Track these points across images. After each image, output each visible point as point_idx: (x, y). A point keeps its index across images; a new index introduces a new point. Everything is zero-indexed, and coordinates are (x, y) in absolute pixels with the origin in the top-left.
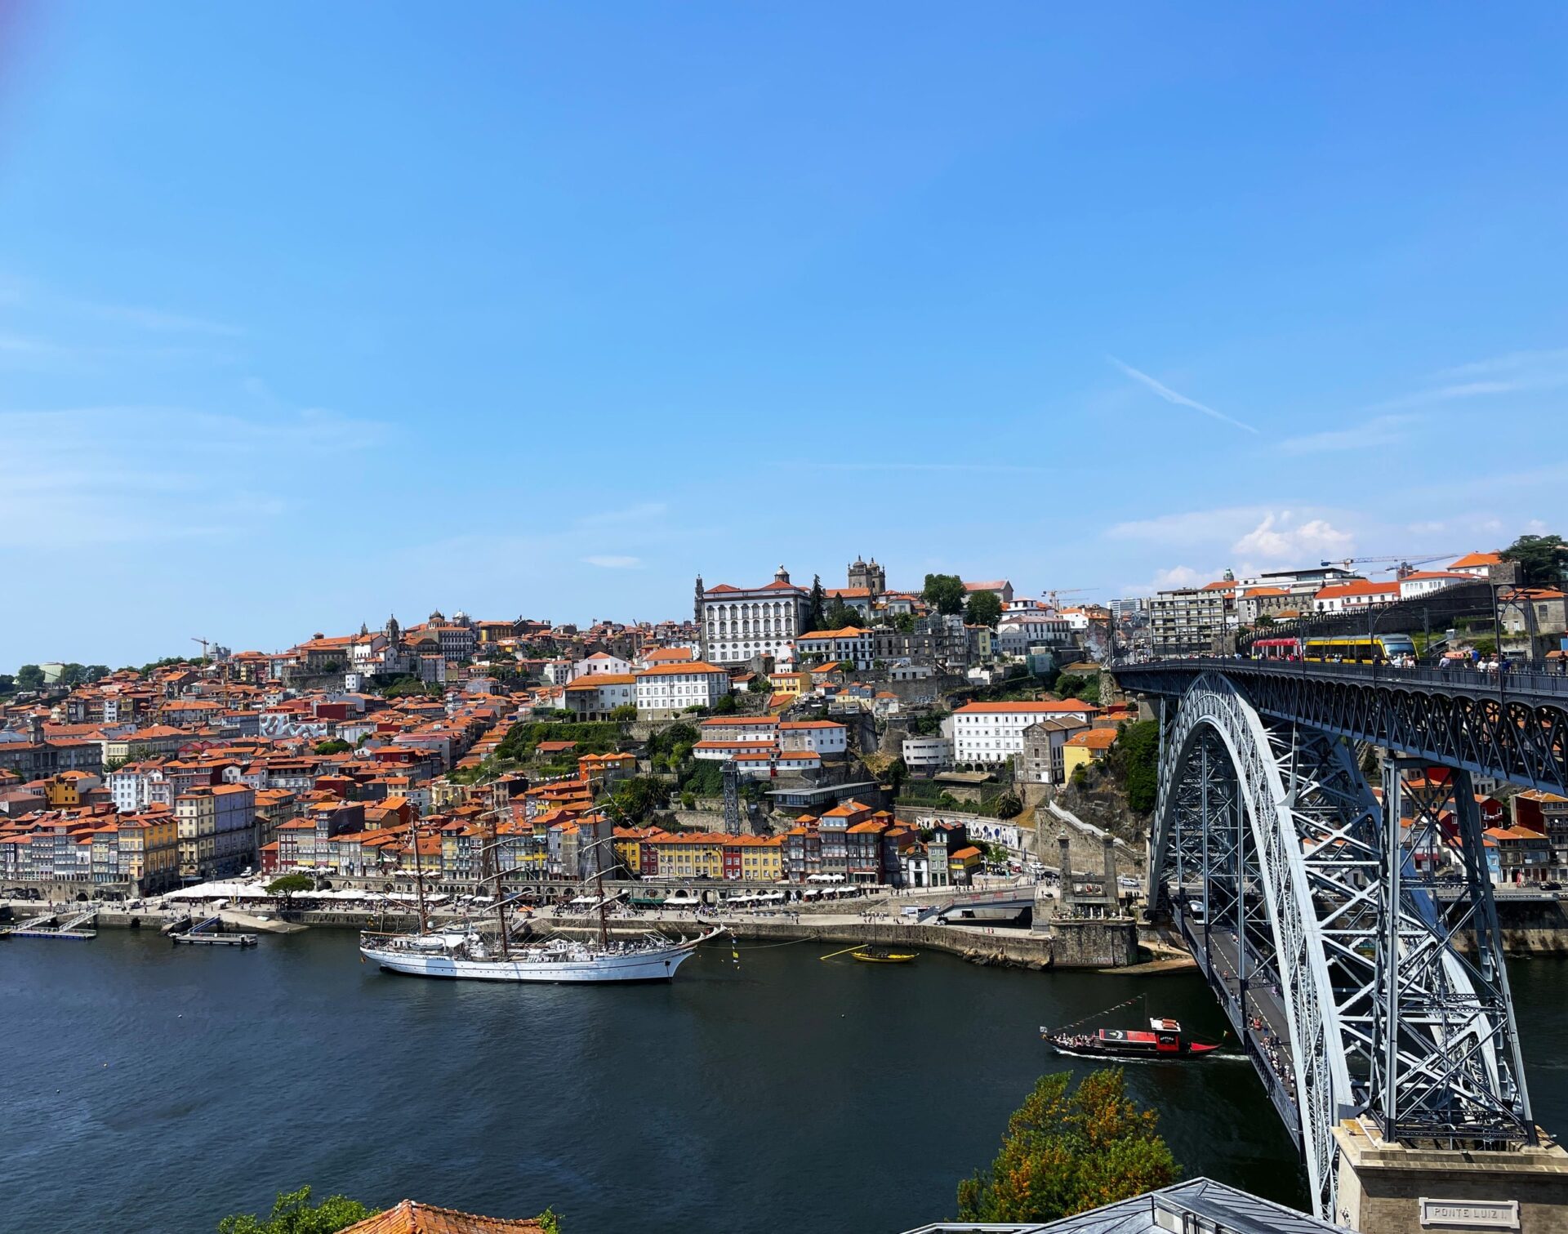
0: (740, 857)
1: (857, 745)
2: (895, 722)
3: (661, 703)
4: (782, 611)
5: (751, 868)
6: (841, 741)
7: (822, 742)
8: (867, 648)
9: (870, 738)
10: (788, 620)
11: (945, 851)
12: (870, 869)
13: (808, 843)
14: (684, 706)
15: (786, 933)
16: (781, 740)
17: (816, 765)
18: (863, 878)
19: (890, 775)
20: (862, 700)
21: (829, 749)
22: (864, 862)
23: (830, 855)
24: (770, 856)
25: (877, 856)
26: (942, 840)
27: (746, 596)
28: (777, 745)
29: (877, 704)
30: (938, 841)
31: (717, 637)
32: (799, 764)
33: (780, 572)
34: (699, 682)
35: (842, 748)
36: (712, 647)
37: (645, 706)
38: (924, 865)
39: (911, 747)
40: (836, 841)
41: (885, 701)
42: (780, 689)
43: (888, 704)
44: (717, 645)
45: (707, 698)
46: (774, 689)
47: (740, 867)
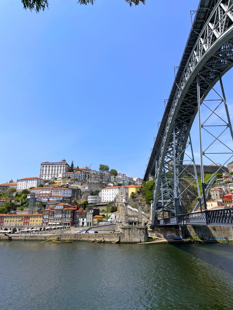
0: (29, 219)
1: (75, 197)
2: (87, 192)
3: (23, 187)
4: (62, 168)
5: (32, 223)
6: (70, 194)
7: (64, 193)
8: (82, 176)
9: (79, 196)
10: (63, 170)
11: (92, 215)
12: (68, 221)
13: (50, 213)
14: (30, 187)
15: (35, 238)
16: (53, 192)
17: (61, 199)
18: (66, 224)
19: (83, 205)
20: (78, 186)
21: (66, 195)
22: (67, 219)
23: (57, 217)
24: (39, 219)
25: (71, 217)
26: (91, 212)
27: (53, 164)
28: (51, 194)
29: (82, 187)
30: (90, 212)
31: (44, 174)
32: (56, 198)
33: (63, 159)
34: (35, 181)
35: (70, 196)
36: (42, 176)
37: (19, 189)
38: (85, 219)
39: (90, 198)
40: (59, 212)
41: (84, 186)
42: (57, 183)
43: (85, 187)
44: (44, 176)
45: (36, 185)
46: (55, 183)
47: (29, 223)
